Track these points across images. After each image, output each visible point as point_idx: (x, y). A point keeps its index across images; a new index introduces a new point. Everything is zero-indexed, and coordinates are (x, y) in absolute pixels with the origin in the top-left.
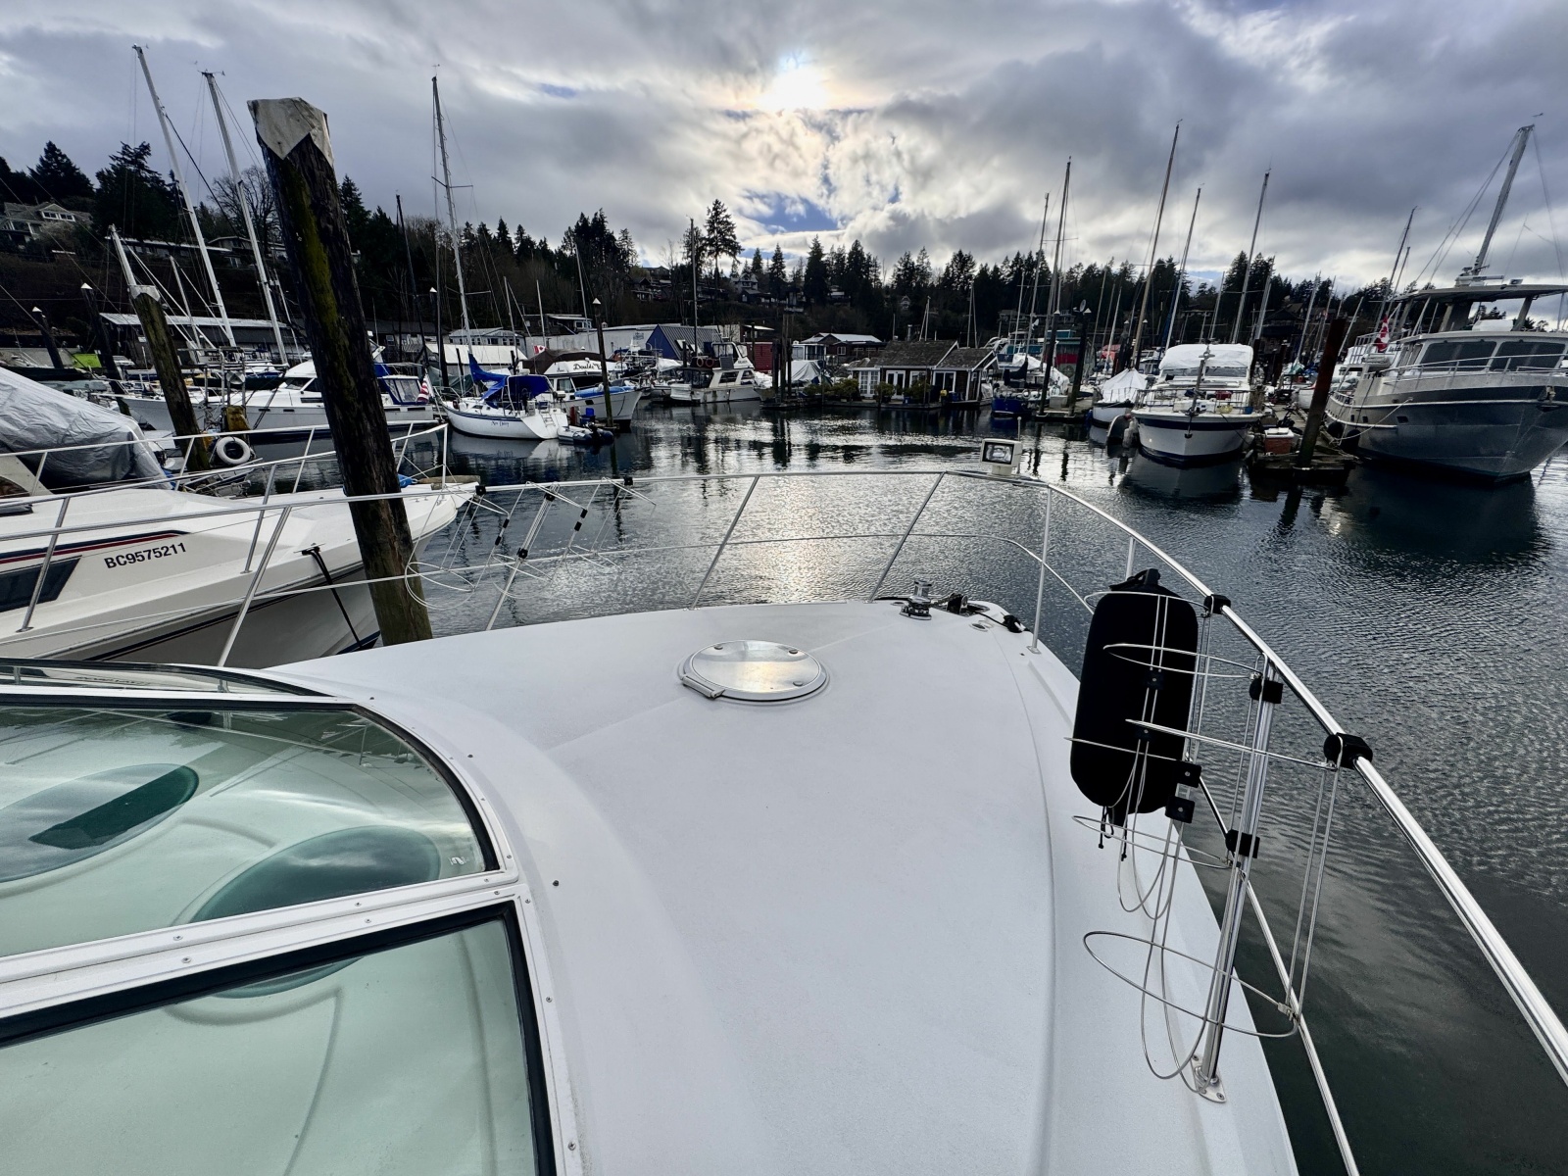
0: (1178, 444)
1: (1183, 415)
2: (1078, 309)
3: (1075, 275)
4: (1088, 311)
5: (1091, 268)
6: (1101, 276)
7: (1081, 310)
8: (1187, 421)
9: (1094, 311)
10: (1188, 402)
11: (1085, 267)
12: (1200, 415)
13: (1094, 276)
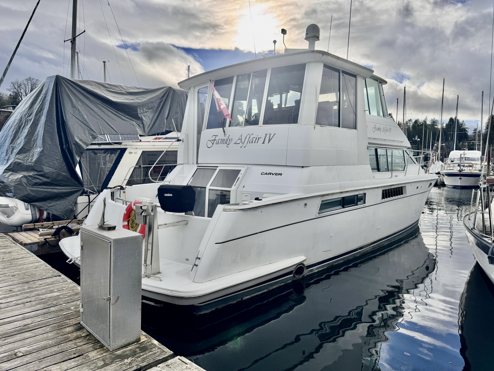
0: (457, 182)
1: (457, 171)
2: (415, 139)
3: (409, 124)
4: (419, 139)
5: (416, 122)
6: (422, 125)
7: (416, 139)
8: (459, 173)
9: (421, 139)
10: (459, 168)
11: (413, 121)
12: (463, 171)
13: (418, 126)
